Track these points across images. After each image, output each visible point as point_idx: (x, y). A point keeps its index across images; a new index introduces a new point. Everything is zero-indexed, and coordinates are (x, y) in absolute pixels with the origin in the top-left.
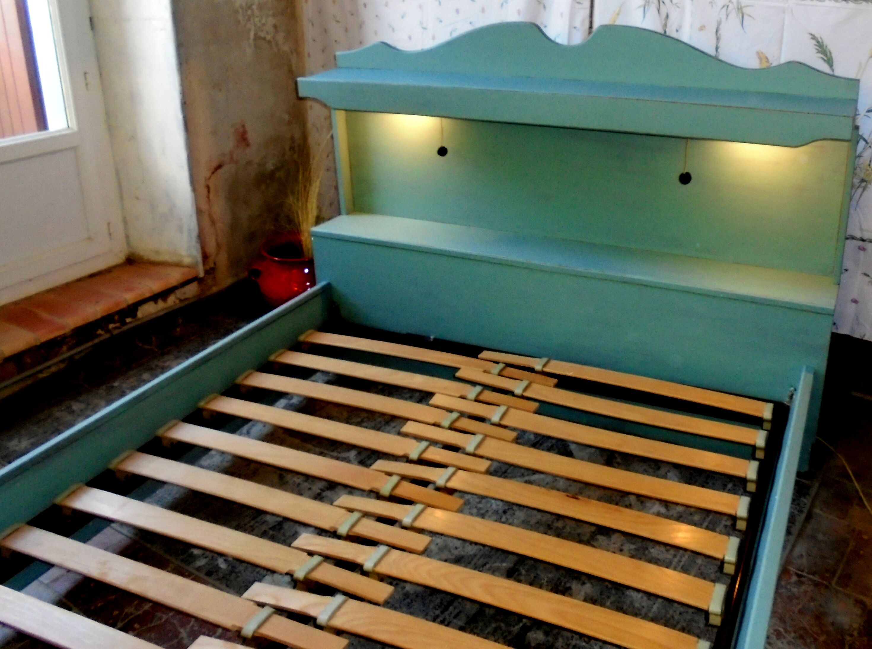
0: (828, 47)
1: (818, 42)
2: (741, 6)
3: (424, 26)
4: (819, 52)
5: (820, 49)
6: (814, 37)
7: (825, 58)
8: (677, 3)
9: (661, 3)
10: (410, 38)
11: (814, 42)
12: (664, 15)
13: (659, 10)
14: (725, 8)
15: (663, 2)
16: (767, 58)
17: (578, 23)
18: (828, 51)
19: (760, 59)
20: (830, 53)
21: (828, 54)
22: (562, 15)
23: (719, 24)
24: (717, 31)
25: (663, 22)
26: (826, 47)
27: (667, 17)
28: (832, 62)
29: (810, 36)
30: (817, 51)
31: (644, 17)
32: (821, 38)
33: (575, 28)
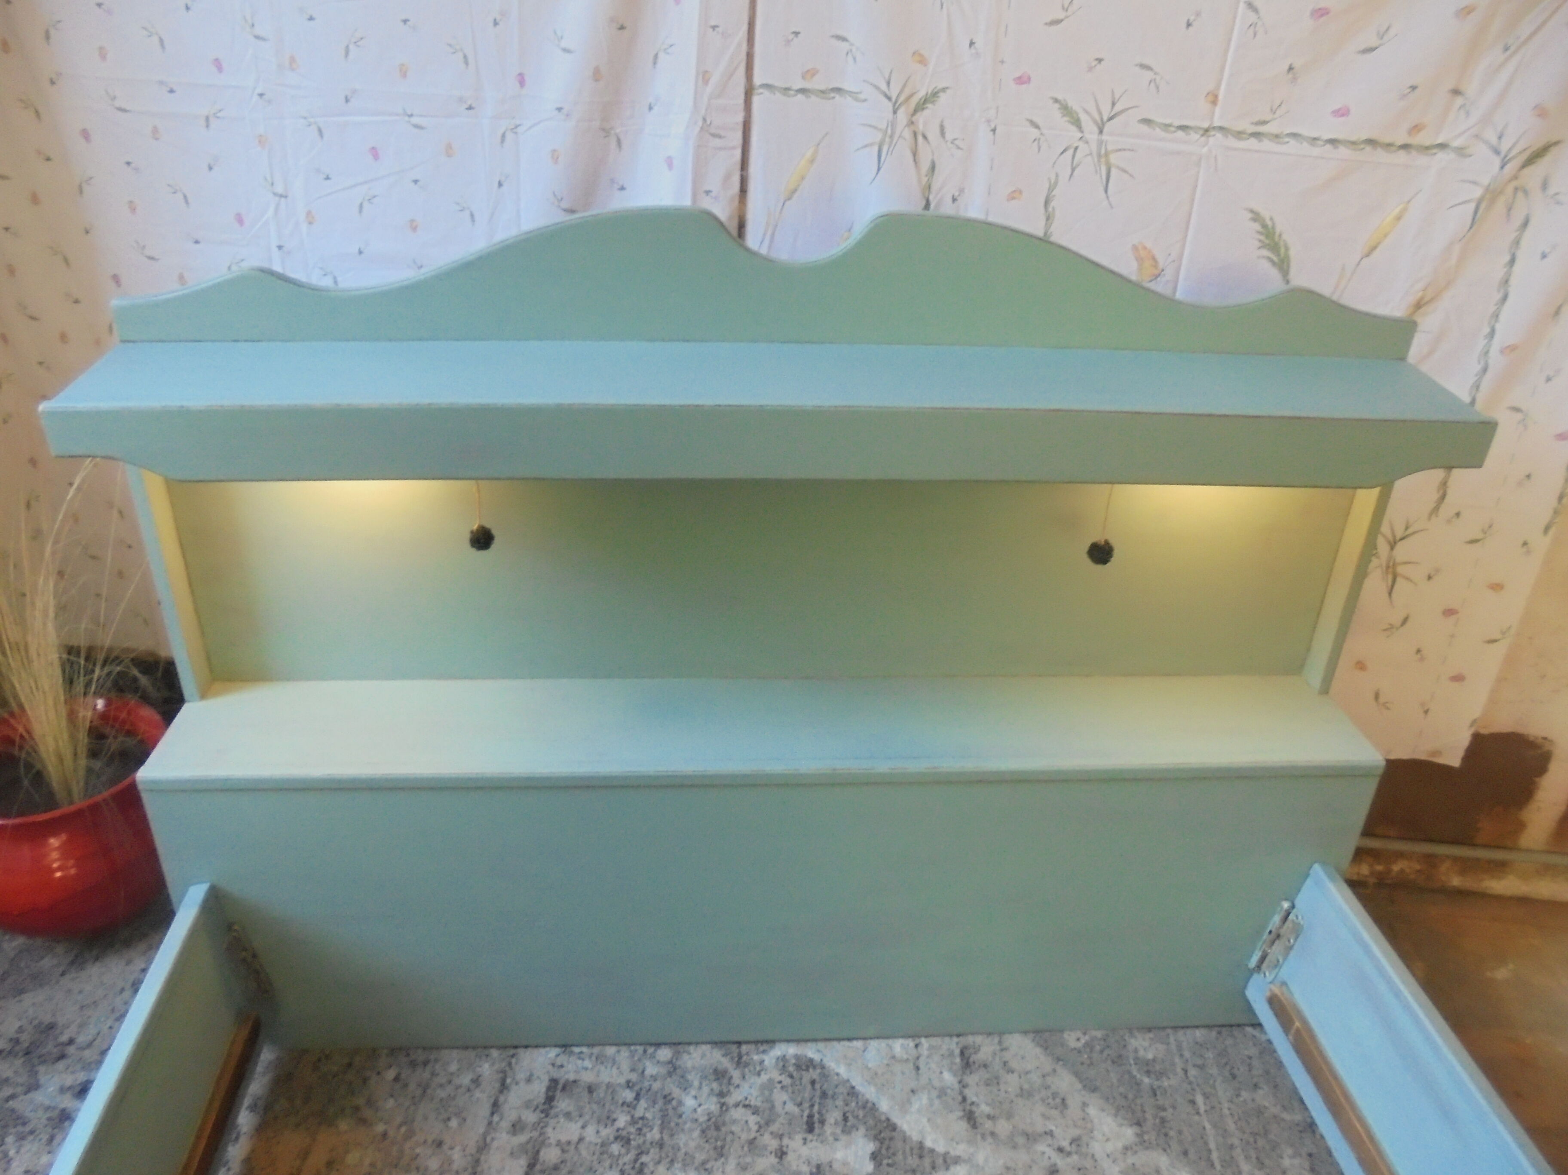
0: (1284, 237)
1: (1264, 226)
2: (1106, 149)
3: (280, 189)
4: (1264, 246)
5: (1267, 242)
6: (1256, 217)
7: (1275, 259)
8: (955, 139)
9: (920, 138)
10: (240, 220)
11: (1257, 226)
12: (925, 166)
13: (915, 154)
14: (1070, 152)
15: (925, 137)
16: (1154, 259)
17: (714, 182)
18: (1282, 243)
19: (1140, 260)
20: (1287, 249)
21: (1282, 250)
22: (670, 162)
23: (1052, 188)
24: (1047, 203)
25: (925, 179)
26: (1280, 235)
27: (933, 168)
28: (1288, 266)
29: (1250, 215)
30: (1259, 244)
31: (879, 169)
32: (1271, 219)
33: (708, 192)
